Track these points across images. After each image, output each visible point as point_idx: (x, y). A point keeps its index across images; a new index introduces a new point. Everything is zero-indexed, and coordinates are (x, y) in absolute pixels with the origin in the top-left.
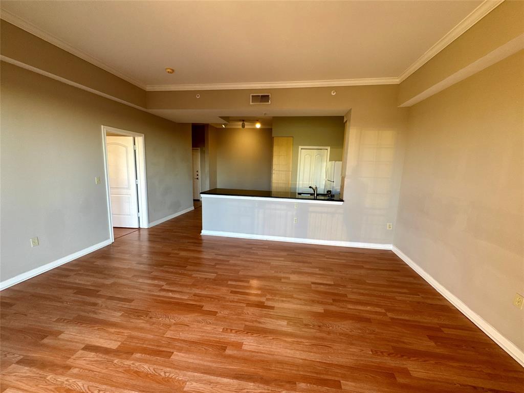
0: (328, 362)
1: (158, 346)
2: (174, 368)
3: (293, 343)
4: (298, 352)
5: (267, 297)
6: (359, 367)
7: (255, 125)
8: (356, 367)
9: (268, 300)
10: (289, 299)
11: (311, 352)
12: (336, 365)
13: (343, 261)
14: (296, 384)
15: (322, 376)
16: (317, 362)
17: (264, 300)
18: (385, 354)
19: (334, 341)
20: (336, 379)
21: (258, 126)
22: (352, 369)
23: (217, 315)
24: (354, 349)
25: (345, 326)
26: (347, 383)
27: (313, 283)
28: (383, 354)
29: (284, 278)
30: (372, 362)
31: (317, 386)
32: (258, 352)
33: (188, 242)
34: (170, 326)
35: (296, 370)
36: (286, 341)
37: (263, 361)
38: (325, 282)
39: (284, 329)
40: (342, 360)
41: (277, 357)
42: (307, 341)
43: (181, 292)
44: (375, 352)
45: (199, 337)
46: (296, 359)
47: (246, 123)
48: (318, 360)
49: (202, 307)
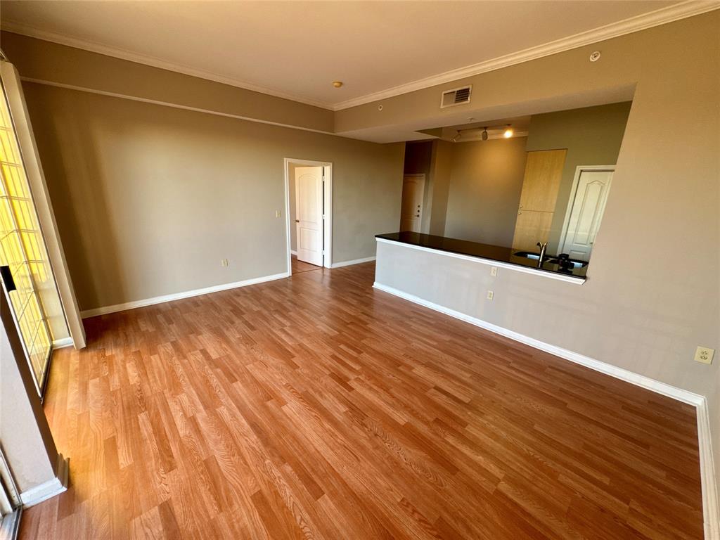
0: (337, 470)
1: (234, 371)
2: (227, 392)
3: (327, 431)
4: (321, 441)
5: (360, 377)
6: (363, 501)
7: (503, 133)
8: (360, 497)
9: (358, 380)
10: (381, 391)
11: (332, 450)
12: (342, 479)
13: (536, 383)
14: (285, 463)
15: (314, 476)
16: (328, 462)
17: (353, 378)
18: (416, 515)
19: (371, 458)
20: (324, 489)
21: (508, 134)
22: (353, 494)
23: (297, 370)
24: (383, 482)
25: (408, 455)
26: (329, 501)
27: (437, 388)
28: (413, 514)
29: (406, 366)
30: (386, 508)
31: (300, 479)
32: (289, 418)
33: (351, 292)
34: (257, 360)
35: (299, 453)
36: (322, 426)
37: (283, 427)
38: (457, 395)
39: (336, 415)
40: (353, 479)
41: (298, 432)
42: (343, 439)
43: (292, 337)
44: (405, 504)
45: (264, 380)
46: (311, 446)
47: (488, 131)
48: (329, 462)
49: (293, 357)
